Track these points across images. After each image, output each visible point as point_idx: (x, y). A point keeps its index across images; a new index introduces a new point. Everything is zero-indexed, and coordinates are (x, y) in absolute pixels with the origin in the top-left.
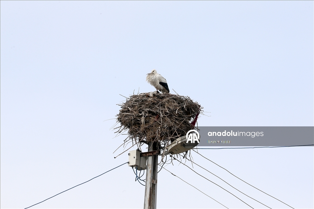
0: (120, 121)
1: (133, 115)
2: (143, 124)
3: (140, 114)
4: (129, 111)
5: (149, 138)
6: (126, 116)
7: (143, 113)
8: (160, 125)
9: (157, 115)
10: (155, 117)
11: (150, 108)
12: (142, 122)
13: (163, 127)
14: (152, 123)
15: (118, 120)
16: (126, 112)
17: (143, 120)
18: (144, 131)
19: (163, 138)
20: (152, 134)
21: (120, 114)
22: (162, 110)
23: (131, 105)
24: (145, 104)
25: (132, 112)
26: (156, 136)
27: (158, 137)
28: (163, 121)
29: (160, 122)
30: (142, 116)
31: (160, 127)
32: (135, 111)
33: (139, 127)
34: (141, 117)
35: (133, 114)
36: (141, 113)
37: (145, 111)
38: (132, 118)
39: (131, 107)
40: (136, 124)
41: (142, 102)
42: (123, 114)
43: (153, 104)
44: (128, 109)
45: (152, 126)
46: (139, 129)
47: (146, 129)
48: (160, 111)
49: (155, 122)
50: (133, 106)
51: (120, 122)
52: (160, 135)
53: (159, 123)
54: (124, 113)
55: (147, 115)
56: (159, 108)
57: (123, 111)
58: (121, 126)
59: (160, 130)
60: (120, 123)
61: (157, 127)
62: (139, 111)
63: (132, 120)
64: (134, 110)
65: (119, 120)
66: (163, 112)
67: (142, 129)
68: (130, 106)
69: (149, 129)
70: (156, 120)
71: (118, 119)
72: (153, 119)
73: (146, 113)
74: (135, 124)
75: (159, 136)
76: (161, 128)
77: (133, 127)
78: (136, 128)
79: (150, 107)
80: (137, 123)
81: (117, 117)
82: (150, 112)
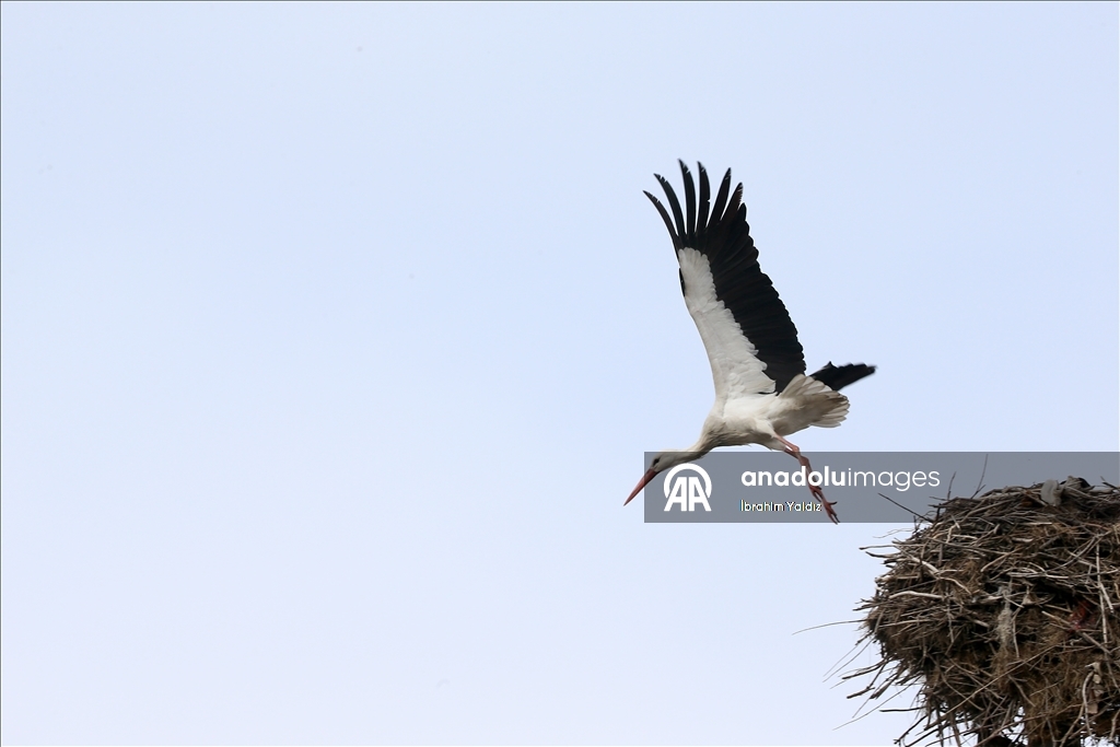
0: (881, 636)
1: (952, 602)
2: (1003, 646)
3: (991, 598)
4: (931, 578)
5: (1039, 721)
6: (911, 607)
7: (1005, 593)
8: (1099, 651)
9: (1080, 601)
10: (1067, 614)
11: (1042, 565)
12: (1003, 638)
13: (1113, 665)
14: (1051, 641)
15: (867, 629)
16: (914, 585)
17: (1005, 626)
18: (1012, 685)
19: (1114, 721)
20: (1052, 700)
21: (877, 600)
22: (1106, 577)
23: (939, 550)
24: (1015, 542)
25: (945, 585)
26: (1075, 713)
27: (1090, 715)
28: (1114, 632)
29: (1100, 640)
30: (999, 604)
31: (1096, 665)
32: (965, 578)
33: (985, 664)
34: (993, 612)
35: (953, 595)
36: (992, 589)
37: (1015, 580)
38: (949, 614)
39: (940, 560)
40: (965, 647)
41: (999, 532)
42: (898, 600)
43: (1059, 543)
44: (924, 570)
45: (1056, 661)
46: (982, 675)
47: (1021, 672)
48: (1095, 578)
49: (1073, 634)
50: (952, 556)
51: (877, 638)
52: (1101, 706)
53: (1090, 644)
54: (900, 589)
55: (1027, 601)
56: (1091, 565)
57: (893, 584)
58: (880, 665)
59: (1097, 679)
60: (878, 647)
61: (1083, 664)
62: (984, 579)
63: (945, 628)
64: (957, 576)
65: (872, 628)
66: (1112, 587)
67: (997, 676)
68: (935, 557)
69: (1036, 672)
70: (1075, 626)
71: (871, 623)
72: (1059, 621)
73: (1023, 589)
74: (960, 651)
75: (1094, 710)
76: (1103, 667)
77: (952, 664)
78: (968, 668)
79: (1041, 560)
80: (975, 644)
81: (864, 614)
82: (1041, 586)
